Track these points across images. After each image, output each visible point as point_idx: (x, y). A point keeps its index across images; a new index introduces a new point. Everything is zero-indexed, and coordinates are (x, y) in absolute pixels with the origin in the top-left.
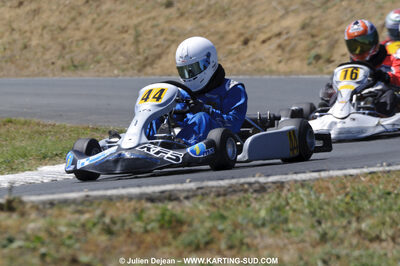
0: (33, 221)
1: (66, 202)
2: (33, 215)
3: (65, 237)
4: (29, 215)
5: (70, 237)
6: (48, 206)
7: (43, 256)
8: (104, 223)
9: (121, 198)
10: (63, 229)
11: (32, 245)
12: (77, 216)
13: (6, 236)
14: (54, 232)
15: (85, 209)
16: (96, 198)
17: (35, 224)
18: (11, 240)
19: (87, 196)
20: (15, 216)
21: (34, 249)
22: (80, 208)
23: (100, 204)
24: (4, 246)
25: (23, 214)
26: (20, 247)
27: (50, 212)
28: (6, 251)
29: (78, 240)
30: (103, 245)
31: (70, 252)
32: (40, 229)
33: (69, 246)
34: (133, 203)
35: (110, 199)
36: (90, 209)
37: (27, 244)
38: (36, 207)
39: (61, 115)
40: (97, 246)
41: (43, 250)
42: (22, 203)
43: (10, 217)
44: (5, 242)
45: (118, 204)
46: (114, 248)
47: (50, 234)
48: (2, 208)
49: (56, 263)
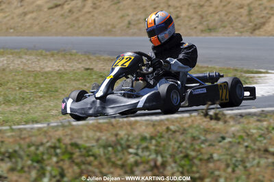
0: (233, 126)
1: (250, 115)
2: (232, 123)
3: (256, 136)
4: (229, 122)
5: (260, 136)
6: (239, 117)
7: (247, 147)
10: (254, 131)
11: (237, 141)
12: (258, 123)
13: (221, 135)
14: (249, 133)
16: (268, 112)
17: (234, 128)
18: (223, 138)
19: (263, 111)
20: (221, 123)
21: (239, 143)
22: (259, 118)
23: (271, 116)
24: (220, 142)
25: (225, 122)
26: (230, 142)
27: (242, 120)
28: (221, 144)
29: (265, 138)
31: (263, 145)
32: (238, 131)
36: (266, 119)
37: (234, 140)
38: (234, 117)
39: (210, 61)
41: (246, 144)
42: (224, 115)
43: (218, 123)
44: (220, 139)
47: (248, 135)
48: (211, 118)
49: (254, 152)
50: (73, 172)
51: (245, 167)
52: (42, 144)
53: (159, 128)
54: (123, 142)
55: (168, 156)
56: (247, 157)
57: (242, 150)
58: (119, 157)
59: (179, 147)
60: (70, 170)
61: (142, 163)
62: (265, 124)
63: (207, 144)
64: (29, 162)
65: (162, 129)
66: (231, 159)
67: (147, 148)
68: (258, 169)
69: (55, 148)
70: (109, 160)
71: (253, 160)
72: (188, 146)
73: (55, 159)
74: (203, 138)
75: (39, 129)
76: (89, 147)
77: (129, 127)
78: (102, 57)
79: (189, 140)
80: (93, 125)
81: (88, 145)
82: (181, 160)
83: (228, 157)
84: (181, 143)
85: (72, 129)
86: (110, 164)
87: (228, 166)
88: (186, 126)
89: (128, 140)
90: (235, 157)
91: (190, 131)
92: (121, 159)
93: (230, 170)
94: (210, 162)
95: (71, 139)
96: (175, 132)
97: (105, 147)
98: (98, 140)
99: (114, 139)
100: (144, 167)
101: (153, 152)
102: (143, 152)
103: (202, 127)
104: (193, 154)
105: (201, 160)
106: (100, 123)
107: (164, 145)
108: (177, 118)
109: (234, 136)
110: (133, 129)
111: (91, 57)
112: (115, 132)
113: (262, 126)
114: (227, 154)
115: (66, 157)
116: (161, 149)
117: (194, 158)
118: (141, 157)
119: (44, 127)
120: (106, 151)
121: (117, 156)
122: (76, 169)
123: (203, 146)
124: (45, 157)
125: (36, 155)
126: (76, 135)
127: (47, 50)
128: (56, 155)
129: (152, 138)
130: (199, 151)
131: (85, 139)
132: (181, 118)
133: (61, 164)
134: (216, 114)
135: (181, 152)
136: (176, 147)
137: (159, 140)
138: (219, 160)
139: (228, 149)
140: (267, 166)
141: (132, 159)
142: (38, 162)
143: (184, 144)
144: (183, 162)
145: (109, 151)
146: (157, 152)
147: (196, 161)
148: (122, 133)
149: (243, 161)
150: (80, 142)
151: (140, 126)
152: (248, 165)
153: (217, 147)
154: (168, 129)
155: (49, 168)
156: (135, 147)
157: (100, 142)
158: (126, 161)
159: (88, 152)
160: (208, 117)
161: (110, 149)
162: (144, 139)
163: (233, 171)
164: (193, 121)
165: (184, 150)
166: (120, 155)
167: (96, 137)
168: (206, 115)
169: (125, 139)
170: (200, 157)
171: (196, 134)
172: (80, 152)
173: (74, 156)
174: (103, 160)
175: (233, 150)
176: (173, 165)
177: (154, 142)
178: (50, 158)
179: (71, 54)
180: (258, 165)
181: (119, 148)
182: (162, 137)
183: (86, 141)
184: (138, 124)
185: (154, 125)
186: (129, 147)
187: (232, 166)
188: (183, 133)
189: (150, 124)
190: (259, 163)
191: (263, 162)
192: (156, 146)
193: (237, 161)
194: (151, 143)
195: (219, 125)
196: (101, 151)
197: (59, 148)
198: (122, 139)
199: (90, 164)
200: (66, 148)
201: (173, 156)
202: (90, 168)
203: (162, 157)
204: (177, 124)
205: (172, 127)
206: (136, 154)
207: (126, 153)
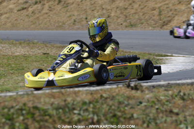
0: (147, 94)
1: (160, 86)
2: (147, 92)
3: (164, 101)
4: (145, 91)
5: (167, 101)
6: (152, 88)
7: (157, 109)
8: (180, 95)
9: (183, 84)
10: (162, 98)
11: (150, 105)
12: (166, 92)
13: (139, 101)
14: (159, 99)
15: (169, 89)
16: (172, 84)
17: (148, 95)
18: (141, 103)
19: (169, 83)
20: (139, 92)
21: (152, 106)
22: (166, 88)
23: (175, 87)
24: (138, 105)
25: (142, 91)
26: (145, 106)
27: (154, 90)
28: (139, 107)
29: (170, 103)
30: (181, 105)
31: (169, 108)
32: (151, 98)
33: (167, 105)
34: (189, 87)
35: (179, 85)
36: (171, 89)
37: (148, 104)
38: (148, 88)
40: (179, 105)
41: (157, 107)
42: (141, 86)
43: (137, 92)
44: (138, 103)
45: (183, 87)
46: (186, 106)
47: (158, 100)
48: (132, 88)
49: (163, 113)
50: (35, 127)
51: (156, 124)
52: (12, 107)
53: (95, 96)
54: (70, 106)
55: (102, 116)
56: (158, 116)
57: (154, 111)
58: (67, 116)
59: (109, 109)
60: (33, 126)
61: (83, 120)
62: (170, 92)
63: (129, 107)
64: (4, 120)
65: (97, 96)
66: (146, 118)
67: (87, 110)
68: (165, 125)
69: (21, 110)
70: (60, 118)
71: (162, 118)
72: (116, 108)
73: (21, 118)
74: (126, 103)
75: (11, 96)
76: (46, 109)
77: (74, 95)
78: (55, 45)
79: (116, 104)
80: (48, 93)
81: (45, 107)
82: (110, 119)
83: (144, 116)
84: (111, 106)
85: (34, 97)
86: (61, 121)
87: (144, 122)
88: (114, 94)
89: (73, 104)
90: (149, 116)
91: (117, 97)
92: (68, 118)
93: (145, 125)
94: (131, 120)
95: (33, 104)
96: (106, 98)
97: (57, 109)
98: (52, 104)
99: (63, 103)
100: (85, 124)
101: (91, 113)
102: (84, 112)
103: (126, 95)
104: (119, 114)
105: (125, 118)
106: (54, 92)
107: (99, 108)
108: (108, 89)
109: (148, 101)
110: (77, 96)
111: (48, 45)
112: (64, 99)
113: (168, 94)
114: (144, 114)
115: (29, 116)
116: (97, 110)
117: (120, 117)
118: (82, 116)
119: (14, 95)
120: (58, 112)
121: (65, 115)
122: (37, 125)
123: (126, 108)
124: (15, 116)
125: (8, 115)
126: (36, 101)
127: (16, 40)
128: (23, 115)
129: (90, 103)
130: (124, 112)
131: (43, 103)
132: (111, 89)
133: (26, 121)
134: (136, 86)
135: (111, 113)
136: (107, 109)
137: (96, 104)
138: (137, 118)
139: (144, 111)
140: (172, 123)
141: (76, 118)
142: (10, 120)
143: (113, 107)
144: (112, 120)
145: (60, 112)
146: (94, 113)
147: (122, 119)
148: (69, 99)
149: (155, 119)
150: (39, 106)
151: (82, 94)
152: (158, 122)
153: (136, 109)
154: (102, 96)
155: (17, 124)
156: (79, 109)
157: (54, 106)
158: (72, 119)
159: (45, 113)
160: (130, 87)
161: (61, 111)
162: (84, 103)
163: (148, 126)
164: (119, 91)
165: (113, 112)
166: (68, 115)
167: (51, 102)
168: (129, 86)
169: (71, 104)
170: (124, 116)
171: (121, 99)
172: (40, 112)
173: (36, 116)
174: (56, 119)
175: (148, 111)
176: (105, 122)
177: (91, 105)
178: (18, 117)
179: (33, 43)
180: (165, 122)
181: (67, 110)
182: (97, 102)
183: (44, 105)
184: (81, 93)
185: (92, 94)
186: (74, 109)
187: (147, 122)
188: (112, 100)
189: (88, 93)
190: (166, 120)
191: (169, 119)
192: (93, 108)
193: (150, 119)
194: (89, 106)
195: (138, 94)
196: (54, 112)
197: (25, 110)
198: (69, 103)
199: (46, 121)
200: (29, 110)
201: (105, 115)
202: (47, 124)
203: (98, 116)
204: (108, 93)
205: (104, 95)
206: (79, 114)
207: (72, 114)
